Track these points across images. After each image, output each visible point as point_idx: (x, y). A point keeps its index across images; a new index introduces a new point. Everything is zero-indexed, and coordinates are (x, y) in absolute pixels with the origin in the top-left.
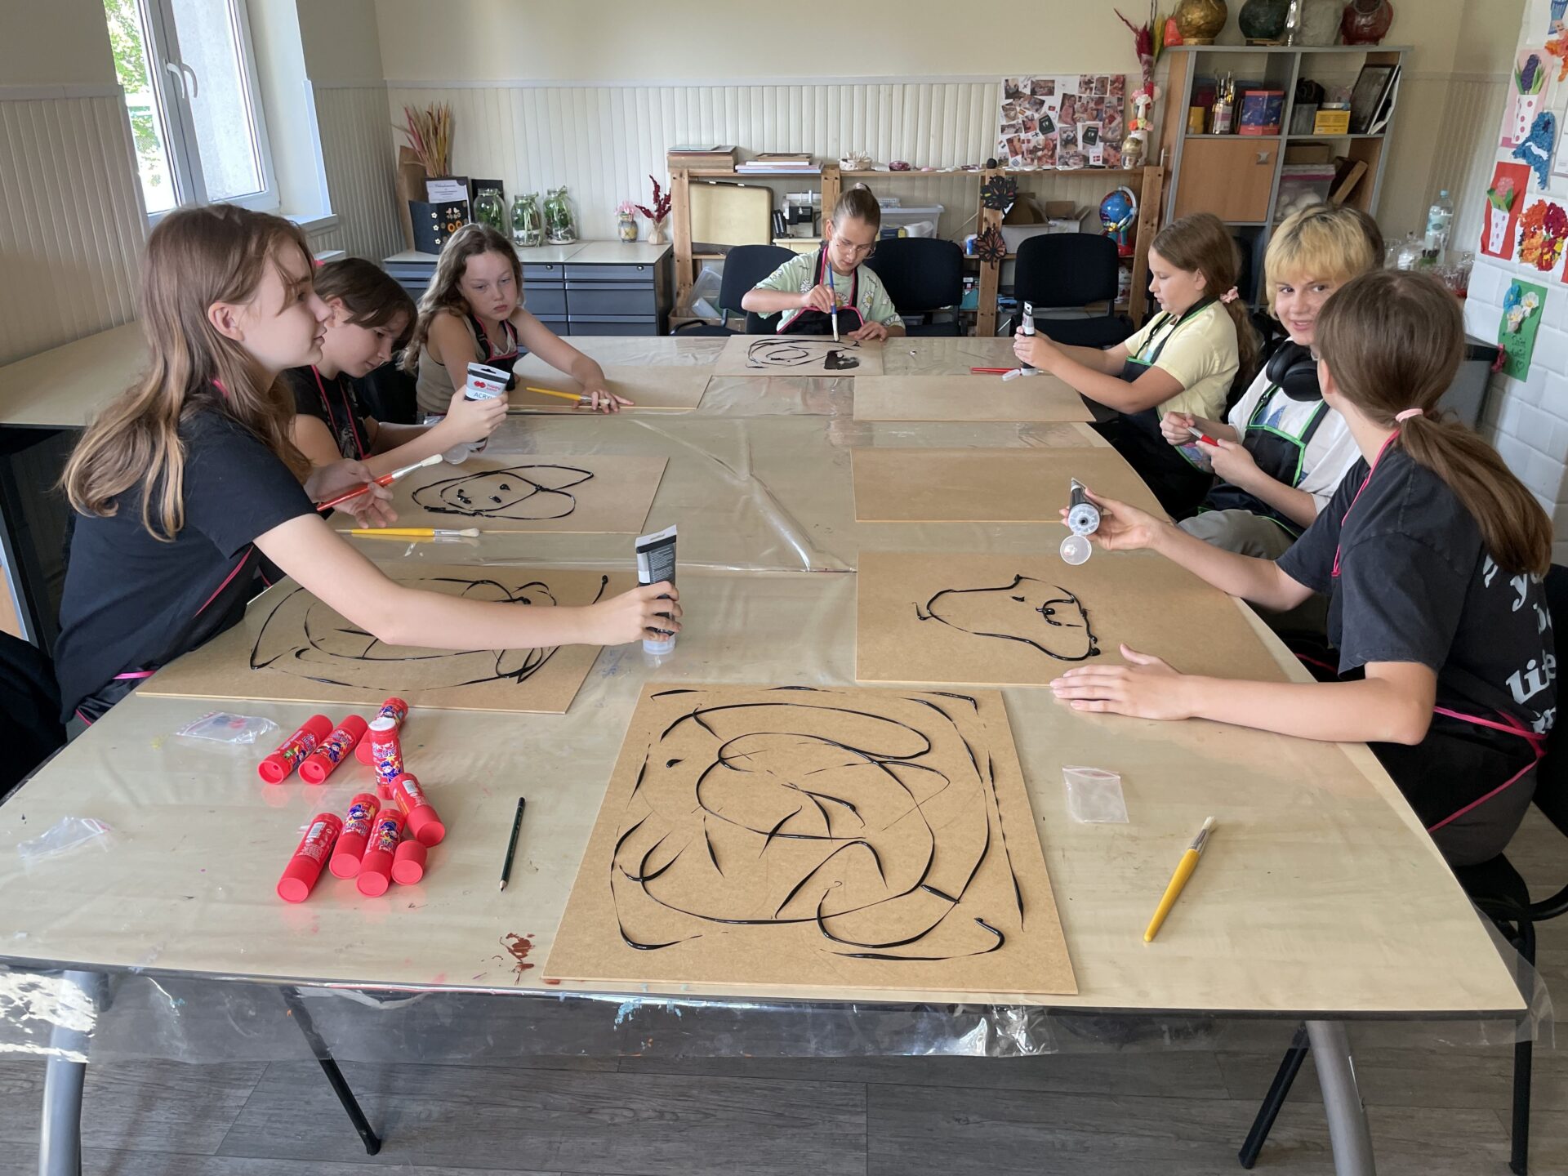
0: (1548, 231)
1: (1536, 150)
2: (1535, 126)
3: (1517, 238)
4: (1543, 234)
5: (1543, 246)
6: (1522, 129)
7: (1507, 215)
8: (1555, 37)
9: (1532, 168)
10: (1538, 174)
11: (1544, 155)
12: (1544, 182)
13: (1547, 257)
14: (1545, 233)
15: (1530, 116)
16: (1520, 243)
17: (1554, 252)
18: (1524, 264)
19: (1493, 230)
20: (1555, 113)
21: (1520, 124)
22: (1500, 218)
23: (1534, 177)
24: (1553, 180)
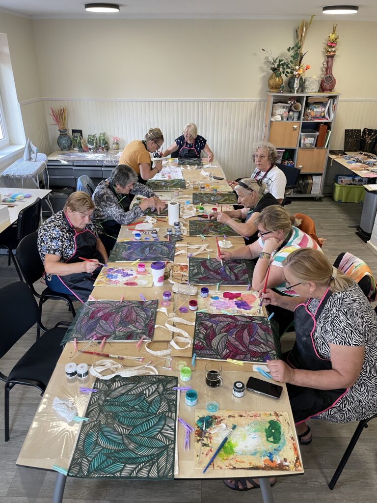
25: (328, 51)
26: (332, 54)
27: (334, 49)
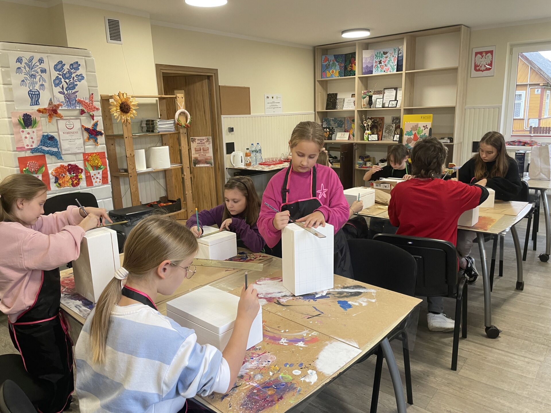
0: (70, 173)
1: (44, 148)
3: (52, 181)
5: (71, 179)
6: (33, 142)
7: (40, 175)
9: (47, 155)
10: (54, 157)
11: (55, 150)
12: (59, 158)
13: (76, 182)
14: (69, 175)
15: (36, 137)
16: (56, 182)
17: (79, 179)
18: (62, 188)
23: (49, 159)
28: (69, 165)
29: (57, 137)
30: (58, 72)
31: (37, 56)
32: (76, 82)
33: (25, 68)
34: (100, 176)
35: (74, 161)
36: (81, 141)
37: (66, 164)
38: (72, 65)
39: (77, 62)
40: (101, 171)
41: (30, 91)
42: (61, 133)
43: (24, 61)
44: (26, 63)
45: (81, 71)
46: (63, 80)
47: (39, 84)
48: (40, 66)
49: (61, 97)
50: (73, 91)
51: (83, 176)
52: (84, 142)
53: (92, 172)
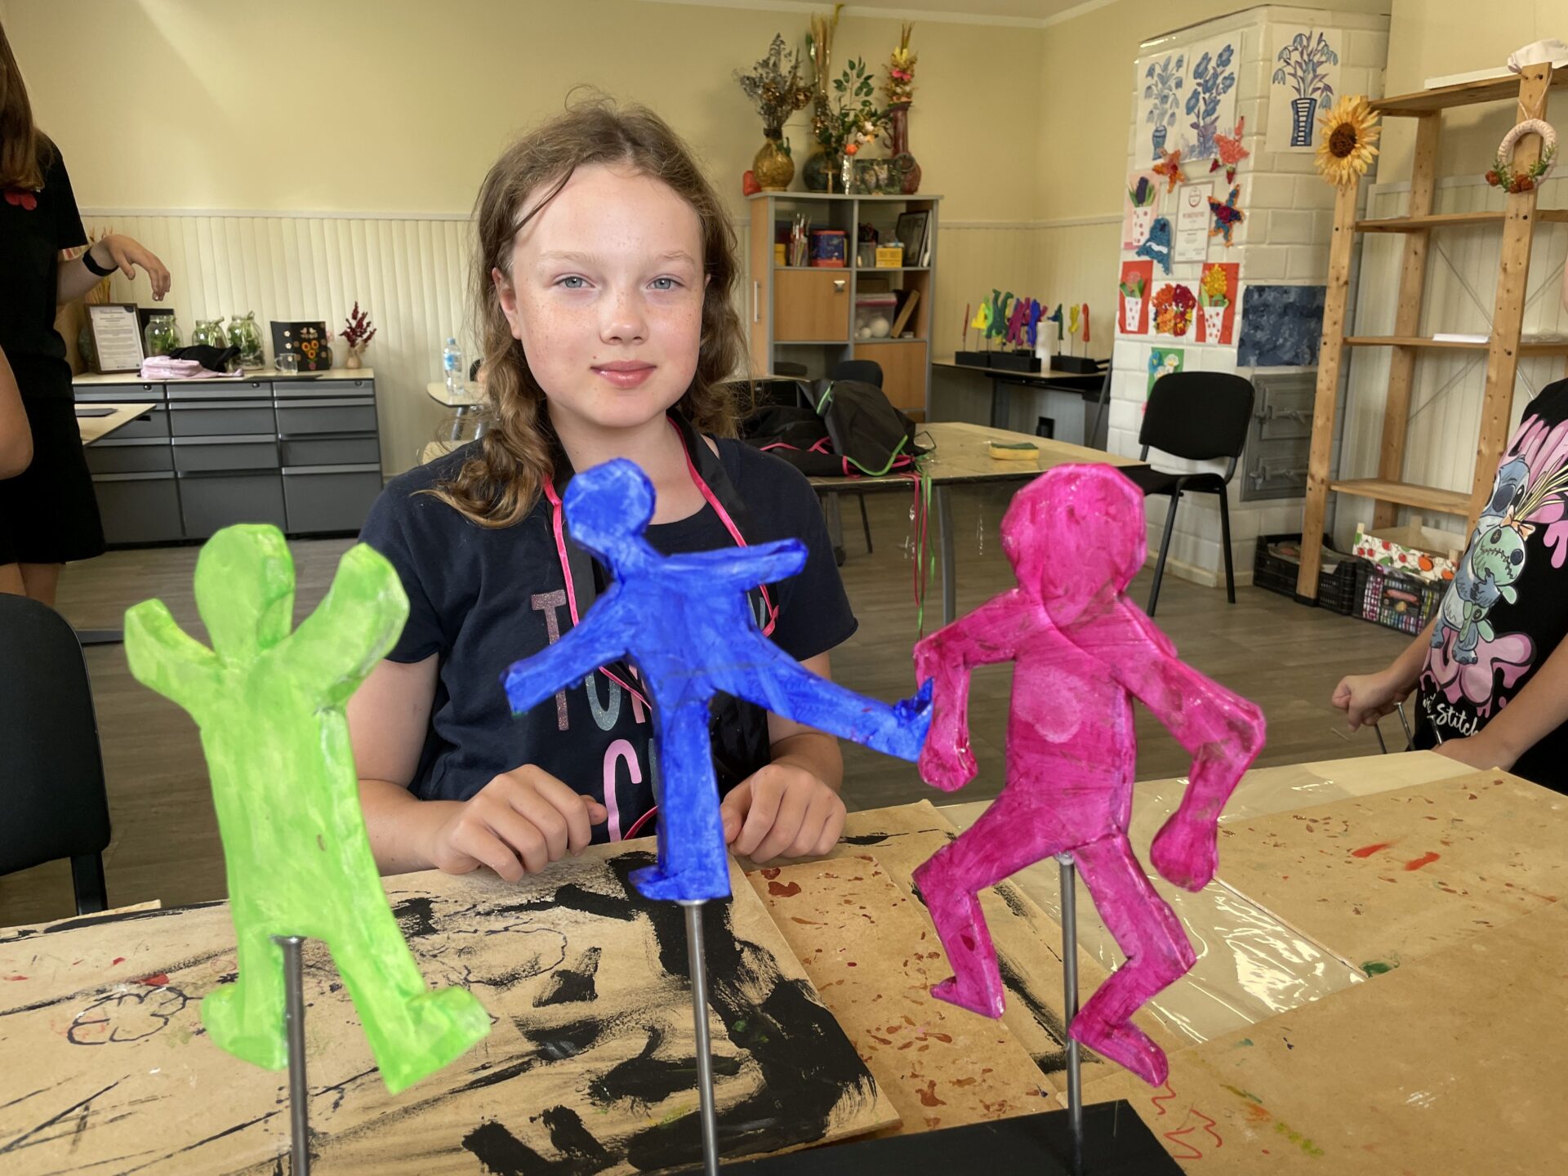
0: (1177, 306)
1: (1156, 248)
2: (1153, 230)
3: (1151, 315)
4: (1174, 309)
5: (1175, 317)
6: (1142, 234)
7: (1140, 300)
8: (1160, 161)
9: (1155, 262)
10: (1161, 265)
11: (1164, 250)
12: (1167, 270)
13: (1180, 325)
14: (1175, 308)
15: (1148, 223)
16: (1155, 319)
17: (1186, 320)
18: (1161, 335)
19: (1128, 314)
20: (1168, 218)
21: (1139, 230)
22: (1133, 305)
23: (1158, 268)
24: (1175, 267)
25: (895, 93)
26: (904, 99)
27: (908, 88)
28: (1178, 286)
29: (1173, 225)
30: (1199, 81)
31: (1175, 54)
32: (1219, 94)
33: (1156, 85)
34: (1218, 321)
35: (1187, 279)
36: (1206, 233)
37: (1174, 285)
38: (1220, 56)
39: (1229, 46)
40: (1221, 310)
41: (1156, 131)
42: (1180, 215)
43: (1158, 70)
44: (1159, 75)
45: (1233, 68)
46: (1202, 95)
47: (1170, 112)
48: (1178, 74)
49: (1193, 137)
50: (1213, 117)
51: (1193, 315)
52: (1209, 237)
53: (1209, 311)
